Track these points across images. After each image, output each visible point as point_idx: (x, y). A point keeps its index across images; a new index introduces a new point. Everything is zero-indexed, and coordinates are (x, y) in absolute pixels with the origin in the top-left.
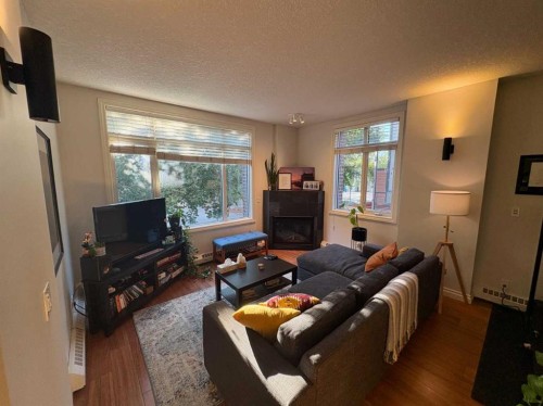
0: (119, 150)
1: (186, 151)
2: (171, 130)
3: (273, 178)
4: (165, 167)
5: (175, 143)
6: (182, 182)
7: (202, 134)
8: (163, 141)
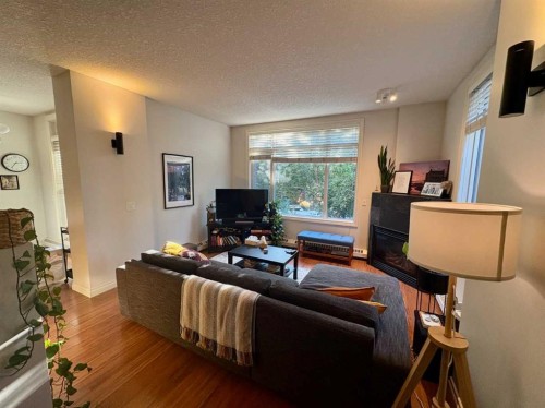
0: (253, 158)
1: (294, 155)
2: (283, 140)
3: (387, 176)
4: (279, 168)
5: (285, 149)
6: (289, 179)
7: (304, 139)
8: (277, 149)
